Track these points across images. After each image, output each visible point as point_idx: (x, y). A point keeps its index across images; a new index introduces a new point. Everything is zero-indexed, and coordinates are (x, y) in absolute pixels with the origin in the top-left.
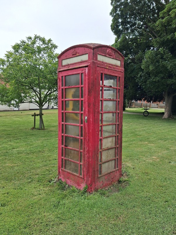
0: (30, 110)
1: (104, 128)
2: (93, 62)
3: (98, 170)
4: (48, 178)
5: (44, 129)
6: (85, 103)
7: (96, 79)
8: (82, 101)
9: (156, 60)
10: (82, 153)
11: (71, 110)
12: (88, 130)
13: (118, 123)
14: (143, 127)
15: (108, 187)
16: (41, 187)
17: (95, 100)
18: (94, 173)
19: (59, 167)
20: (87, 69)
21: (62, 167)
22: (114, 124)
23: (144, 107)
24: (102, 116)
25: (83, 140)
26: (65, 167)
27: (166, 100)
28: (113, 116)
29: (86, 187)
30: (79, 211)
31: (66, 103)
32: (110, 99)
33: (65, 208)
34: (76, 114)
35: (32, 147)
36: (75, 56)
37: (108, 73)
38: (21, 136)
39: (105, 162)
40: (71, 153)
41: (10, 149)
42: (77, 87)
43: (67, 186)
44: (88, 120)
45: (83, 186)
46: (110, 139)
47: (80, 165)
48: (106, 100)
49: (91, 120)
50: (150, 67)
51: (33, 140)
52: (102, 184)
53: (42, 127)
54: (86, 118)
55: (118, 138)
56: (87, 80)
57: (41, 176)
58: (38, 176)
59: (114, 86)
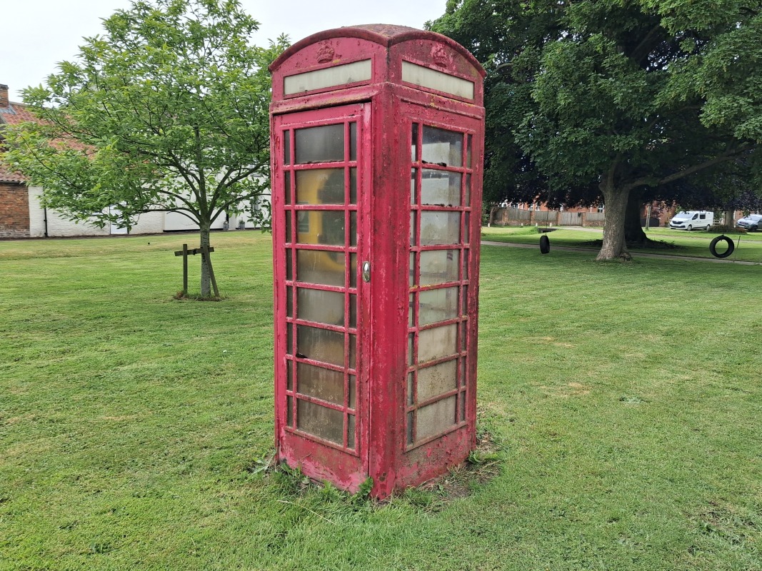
0: (167, 232)
1: (423, 298)
2: (388, 87)
3: (403, 430)
4: (242, 456)
5: (216, 298)
6: (362, 218)
7: (396, 142)
8: (351, 212)
9: (577, 74)
10: (352, 378)
11: (316, 239)
12: (374, 307)
13: (464, 282)
14: (537, 289)
15: (436, 479)
16: (223, 489)
17: (394, 208)
18: (394, 440)
19: (278, 421)
20: (367, 108)
21: (288, 421)
22: (453, 286)
23: (539, 225)
24: (416, 261)
25: (357, 337)
26: (298, 421)
27: (608, 200)
28: (450, 258)
29: (366, 483)
30: (349, 560)
31: (299, 218)
32: (442, 205)
33: (305, 549)
34: (333, 254)
35: (181, 357)
36: (329, 64)
37: (436, 123)
38: (143, 322)
39: (425, 405)
40: (317, 378)
41: (108, 366)
42: (336, 168)
43: (306, 481)
44: (373, 274)
45: (359, 479)
46: (441, 333)
47: (349, 415)
48: (429, 209)
49: (383, 272)
50: (560, 96)
51: (182, 336)
52: (415, 472)
53: (210, 293)
54: (367, 267)
55: (466, 327)
56: (368, 145)
57: (218, 452)
58: (208, 451)
59: (452, 164)
